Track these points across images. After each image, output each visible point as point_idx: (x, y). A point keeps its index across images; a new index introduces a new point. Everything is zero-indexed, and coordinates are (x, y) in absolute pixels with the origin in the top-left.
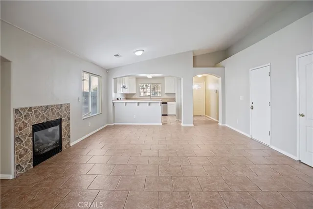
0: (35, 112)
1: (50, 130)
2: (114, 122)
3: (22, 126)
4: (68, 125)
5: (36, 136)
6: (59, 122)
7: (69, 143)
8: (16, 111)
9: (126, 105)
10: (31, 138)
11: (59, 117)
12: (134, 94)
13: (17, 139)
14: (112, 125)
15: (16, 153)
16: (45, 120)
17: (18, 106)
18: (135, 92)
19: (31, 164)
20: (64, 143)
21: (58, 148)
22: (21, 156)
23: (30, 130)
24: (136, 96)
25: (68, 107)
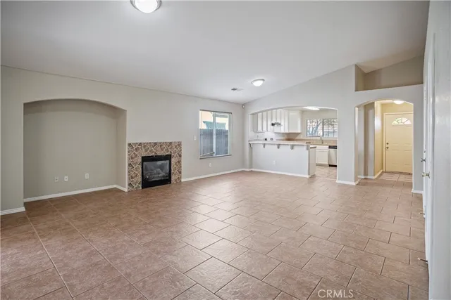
0: (144, 146)
1: (159, 163)
2: (251, 167)
3: (134, 156)
4: (179, 162)
5: (146, 166)
6: (168, 157)
7: (179, 178)
8: (130, 145)
9: (264, 147)
10: (140, 166)
11: (169, 153)
12: (298, 134)
13: (130, 165)
14: (248, 170)
15: (129, 175)
16: (153, 154)
17: (131, 142)
18: (299, 131)
19: (140, 185)
20: (173, 178)
21: (166, 180)
22: (132, 178)
23: (140, 160)
24: (301, 137)
25: (179, 144)
